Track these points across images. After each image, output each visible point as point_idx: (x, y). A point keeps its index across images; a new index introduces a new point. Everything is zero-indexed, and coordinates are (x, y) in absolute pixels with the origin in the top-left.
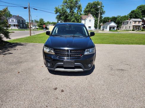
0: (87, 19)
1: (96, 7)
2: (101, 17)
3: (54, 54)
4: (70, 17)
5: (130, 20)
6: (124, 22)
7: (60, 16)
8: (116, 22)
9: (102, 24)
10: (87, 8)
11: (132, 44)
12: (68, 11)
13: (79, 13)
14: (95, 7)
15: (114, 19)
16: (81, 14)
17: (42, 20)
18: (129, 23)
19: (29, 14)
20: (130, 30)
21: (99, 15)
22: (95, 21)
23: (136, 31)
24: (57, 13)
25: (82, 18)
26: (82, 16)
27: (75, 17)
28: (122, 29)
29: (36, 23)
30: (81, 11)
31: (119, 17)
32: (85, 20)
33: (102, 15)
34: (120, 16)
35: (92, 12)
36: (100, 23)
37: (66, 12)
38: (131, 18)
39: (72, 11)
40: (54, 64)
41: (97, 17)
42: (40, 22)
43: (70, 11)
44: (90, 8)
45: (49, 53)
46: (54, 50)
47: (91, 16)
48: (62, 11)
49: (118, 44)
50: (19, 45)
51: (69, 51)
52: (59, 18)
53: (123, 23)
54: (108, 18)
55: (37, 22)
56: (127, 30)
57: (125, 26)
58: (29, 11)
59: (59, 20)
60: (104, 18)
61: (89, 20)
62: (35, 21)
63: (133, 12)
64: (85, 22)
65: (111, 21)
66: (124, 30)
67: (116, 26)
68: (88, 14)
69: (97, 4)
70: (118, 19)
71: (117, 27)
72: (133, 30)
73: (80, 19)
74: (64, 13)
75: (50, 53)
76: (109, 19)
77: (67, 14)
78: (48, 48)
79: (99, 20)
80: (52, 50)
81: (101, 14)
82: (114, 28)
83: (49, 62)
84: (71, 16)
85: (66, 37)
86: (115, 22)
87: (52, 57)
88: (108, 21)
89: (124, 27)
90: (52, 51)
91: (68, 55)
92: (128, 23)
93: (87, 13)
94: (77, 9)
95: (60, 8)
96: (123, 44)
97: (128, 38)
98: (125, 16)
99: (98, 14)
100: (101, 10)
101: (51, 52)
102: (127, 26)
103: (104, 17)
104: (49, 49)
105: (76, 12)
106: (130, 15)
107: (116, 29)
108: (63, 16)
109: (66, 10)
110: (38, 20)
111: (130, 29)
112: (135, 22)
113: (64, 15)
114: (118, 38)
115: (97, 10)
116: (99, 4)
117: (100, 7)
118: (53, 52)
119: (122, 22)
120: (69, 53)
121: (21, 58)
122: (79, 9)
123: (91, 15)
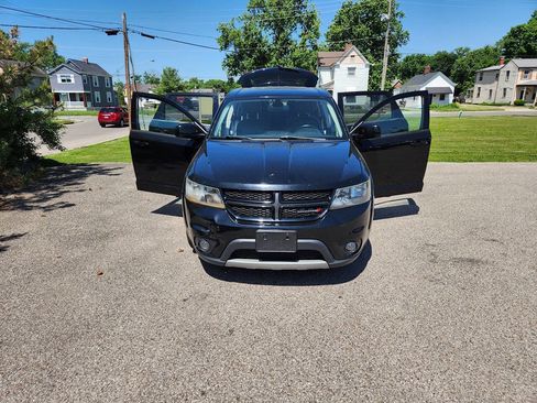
0: (338, 66)
1: (372, 18)
2: (393, 57)
3: (223, 206)
4: (274, 60)
5: (505, 63)
6: (482, 73)
7: (239, 57)
8: (453, 72)
9: (396, 81)
10: (339, 23)
11: (514, 158)
12: (268, 36)
13: (307, 43)
14: (369, 19)
15: (444, 64)
16: (315, 48)
17: (171, 74)
18: (503, 74)
19: (127, 55)
20: (509, 105)
21: (387, 47)
22: (371, 74)
23: (531, 107)
24: (226, 46)
25: (321, 61)
26: (320, 54)
27: (294, 60)
28: (475, 100)
29: (149, 86)
30: (317, 35)
31: (461, 52)
32: (331, 68)
33: (398, 50)
34: (467, 50)
35: (359, 36)
36: (390, 77)
37: (260, 41)
38: (509, 55)
39: (281, 36)
40: (222, 242)
41: (378, 57)
42: (166, 83)
43: (277, 38)
44: (351, 24)
45: (204, 203)
46: (224, 192)
47: (353, 53)
48: (247, 38)
49: (459, 161)
50: (95, 173)
51: (277, 195)
52: (234, 64)
53: (478, 76)
54: (421, 60)
55: (152, 82)
56: (494, 104)
57: (488, 87)
58: (126, 41)
59: (236, 74)
60: (407, 60)
61: (349, 69)
62: (147, 77)
63: (516, 32)
64: (333, 78)
65: (433, 69)
66: (484, 104)
67: (453, 89)
68: (342, 45)
69: (376, 8)
70: (458, 60)
71: (457, 92)
72: (517, 104)
73: (313, 64)
74: (254, 45)
75: (209, 204)
76: (423, 63)
77: (266, 48)
78: (202, 187)
79: (385, 69)
80: (214, 192)
81: (394, 45)
82: (443, 97)
83: (206, 237)
84: (281, 55)
85: (263, 143)
86: (447, 74)
87: (216, 219)
88: (422, 72)
89: (482, 92)
90: (217, 198)
91: (272, 210)
92: (498, 76)
93: (338, 41)
94: (300, 29)
95: (239, 26)
96: (480, 160)
97: (498, 134)
98: (486, 51)
99: (383, 43)
100: (392, 29)
101: (213, 201)
102: (493, 86)
103: (404, 57)
104: (205, 189)
105: (300, 41)
106: (506, 46)
107: (451, 102)
108: (250, 56)
109: (260, 33)
110: (159, 75)
111: (506, 100)
112: (527, 70)
113: (252, 51)
114: (461, 138)
115: (378, 28)
116: (383, 7)
117: (387, 17)
118: (217, 201)
119: (474, 73)
120: (277, 204)
121: (103, 220)
122: (309, 27)
123: (355, 51)
